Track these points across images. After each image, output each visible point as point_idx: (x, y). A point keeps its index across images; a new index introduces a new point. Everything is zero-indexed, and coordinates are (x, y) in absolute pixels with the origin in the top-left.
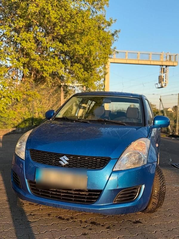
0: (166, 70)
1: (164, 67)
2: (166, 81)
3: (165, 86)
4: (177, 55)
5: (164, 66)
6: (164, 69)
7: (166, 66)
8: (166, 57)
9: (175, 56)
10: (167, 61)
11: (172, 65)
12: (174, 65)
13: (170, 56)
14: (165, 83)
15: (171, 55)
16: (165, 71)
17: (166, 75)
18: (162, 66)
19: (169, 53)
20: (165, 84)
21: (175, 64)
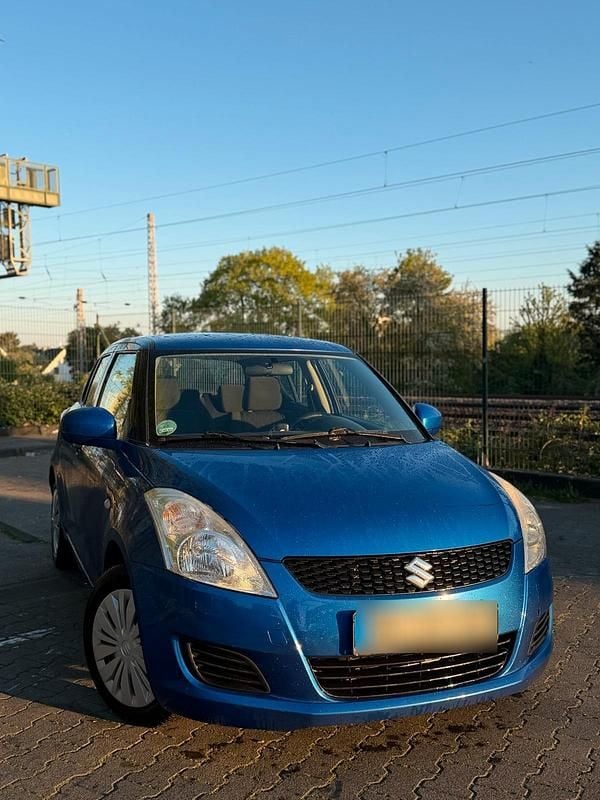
0: (20, 217)
1: (14, 207)
2: (22, 255)
3: (21, 271)
4: (54, 170)
5: (13, 204)
6: (13, 212)
7: (21, 204)
8: (17, 173)
9: (49, 171)
10: (21, 186)
11: (42, 201)
12: (49, 203)
13: (31, 171)
14: (22, 262)
15: (35, 170)
16: (17, 221)
17: (21, 234)
18: (9, 202)
19: (26, 160)
20: (20, 264)
21: (51, 200)
